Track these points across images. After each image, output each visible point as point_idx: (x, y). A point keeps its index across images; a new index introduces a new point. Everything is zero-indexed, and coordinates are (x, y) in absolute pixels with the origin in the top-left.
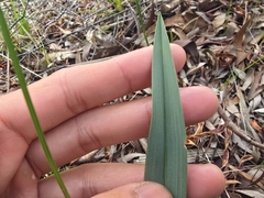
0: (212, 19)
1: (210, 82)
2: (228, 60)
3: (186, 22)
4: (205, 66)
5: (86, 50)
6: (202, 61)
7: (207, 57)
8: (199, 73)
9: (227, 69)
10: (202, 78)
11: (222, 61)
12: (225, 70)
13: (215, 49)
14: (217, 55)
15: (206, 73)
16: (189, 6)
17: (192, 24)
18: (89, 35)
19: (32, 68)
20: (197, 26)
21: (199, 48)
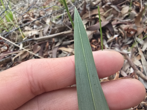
0: (121, 9)
1: (122, 46)
2: (132, 33)
3: (105, 11)
4: (118, 37)
5: (46, 30)
6: (116, 34)
7: (119, 32)
8: (114, 41)
9: (132, 38)
10: (117, 45)
11: (129, 33)
12: (131, 39)
13: (124, 27)
14: (125, 30)
15: (119, 41)
16: (106, 2)
17: (109, 12)
18: (48, 21)
19: (14, 41)
20: (112, 13)
21: (114, 26)
